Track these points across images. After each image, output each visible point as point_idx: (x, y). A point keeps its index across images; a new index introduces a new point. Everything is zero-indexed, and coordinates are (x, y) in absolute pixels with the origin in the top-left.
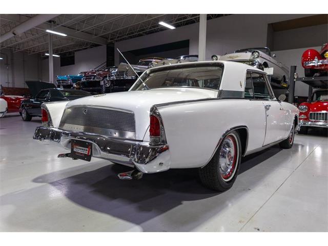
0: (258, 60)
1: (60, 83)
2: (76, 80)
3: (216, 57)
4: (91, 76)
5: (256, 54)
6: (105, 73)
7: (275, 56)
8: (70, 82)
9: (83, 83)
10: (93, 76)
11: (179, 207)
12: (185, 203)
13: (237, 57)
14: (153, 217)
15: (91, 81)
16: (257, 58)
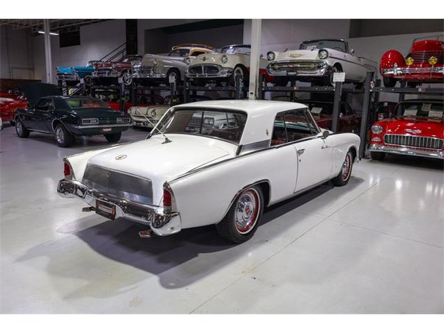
0: (327, 61)
1: (62, 78)
2: (84, 73)
3: (273, 54)
4: (105, 70)
5: (324, 54)
6: (124, 65)
7: (353, 52)
8: (75, 77)
9: (95, 79)
10: (108, 70)
11: (194, 259)
12: (201, 255)
13: (300, 55)
14: (169, 268)
15: (105, 78)
16: (325, 58)
